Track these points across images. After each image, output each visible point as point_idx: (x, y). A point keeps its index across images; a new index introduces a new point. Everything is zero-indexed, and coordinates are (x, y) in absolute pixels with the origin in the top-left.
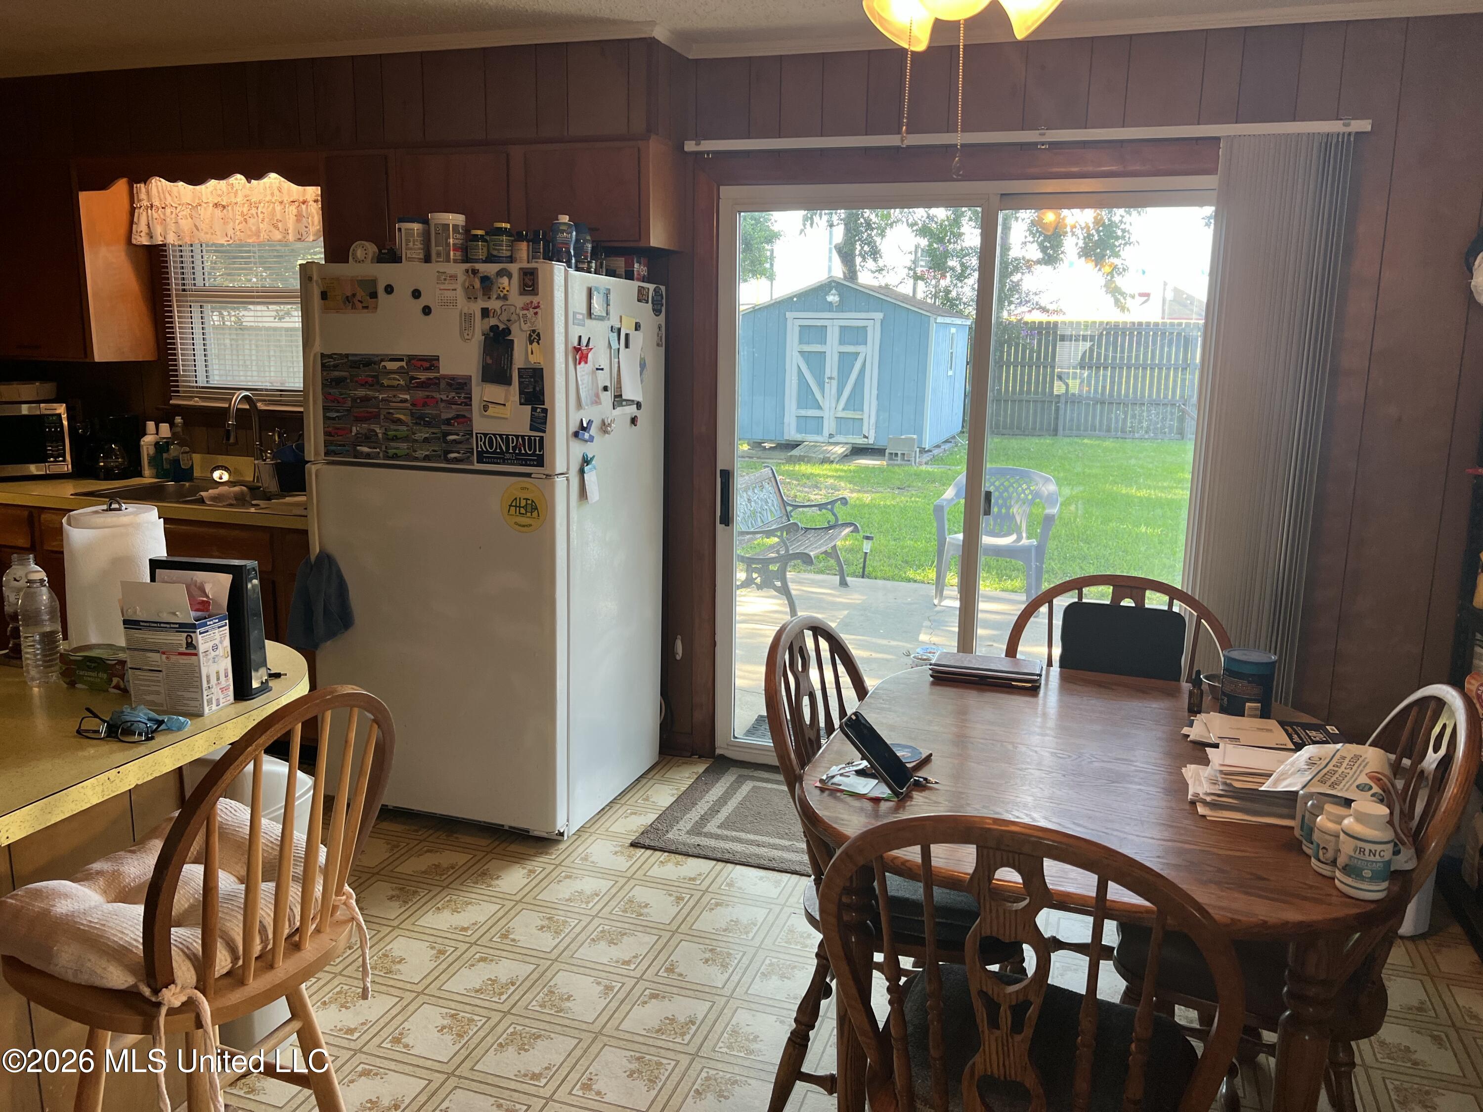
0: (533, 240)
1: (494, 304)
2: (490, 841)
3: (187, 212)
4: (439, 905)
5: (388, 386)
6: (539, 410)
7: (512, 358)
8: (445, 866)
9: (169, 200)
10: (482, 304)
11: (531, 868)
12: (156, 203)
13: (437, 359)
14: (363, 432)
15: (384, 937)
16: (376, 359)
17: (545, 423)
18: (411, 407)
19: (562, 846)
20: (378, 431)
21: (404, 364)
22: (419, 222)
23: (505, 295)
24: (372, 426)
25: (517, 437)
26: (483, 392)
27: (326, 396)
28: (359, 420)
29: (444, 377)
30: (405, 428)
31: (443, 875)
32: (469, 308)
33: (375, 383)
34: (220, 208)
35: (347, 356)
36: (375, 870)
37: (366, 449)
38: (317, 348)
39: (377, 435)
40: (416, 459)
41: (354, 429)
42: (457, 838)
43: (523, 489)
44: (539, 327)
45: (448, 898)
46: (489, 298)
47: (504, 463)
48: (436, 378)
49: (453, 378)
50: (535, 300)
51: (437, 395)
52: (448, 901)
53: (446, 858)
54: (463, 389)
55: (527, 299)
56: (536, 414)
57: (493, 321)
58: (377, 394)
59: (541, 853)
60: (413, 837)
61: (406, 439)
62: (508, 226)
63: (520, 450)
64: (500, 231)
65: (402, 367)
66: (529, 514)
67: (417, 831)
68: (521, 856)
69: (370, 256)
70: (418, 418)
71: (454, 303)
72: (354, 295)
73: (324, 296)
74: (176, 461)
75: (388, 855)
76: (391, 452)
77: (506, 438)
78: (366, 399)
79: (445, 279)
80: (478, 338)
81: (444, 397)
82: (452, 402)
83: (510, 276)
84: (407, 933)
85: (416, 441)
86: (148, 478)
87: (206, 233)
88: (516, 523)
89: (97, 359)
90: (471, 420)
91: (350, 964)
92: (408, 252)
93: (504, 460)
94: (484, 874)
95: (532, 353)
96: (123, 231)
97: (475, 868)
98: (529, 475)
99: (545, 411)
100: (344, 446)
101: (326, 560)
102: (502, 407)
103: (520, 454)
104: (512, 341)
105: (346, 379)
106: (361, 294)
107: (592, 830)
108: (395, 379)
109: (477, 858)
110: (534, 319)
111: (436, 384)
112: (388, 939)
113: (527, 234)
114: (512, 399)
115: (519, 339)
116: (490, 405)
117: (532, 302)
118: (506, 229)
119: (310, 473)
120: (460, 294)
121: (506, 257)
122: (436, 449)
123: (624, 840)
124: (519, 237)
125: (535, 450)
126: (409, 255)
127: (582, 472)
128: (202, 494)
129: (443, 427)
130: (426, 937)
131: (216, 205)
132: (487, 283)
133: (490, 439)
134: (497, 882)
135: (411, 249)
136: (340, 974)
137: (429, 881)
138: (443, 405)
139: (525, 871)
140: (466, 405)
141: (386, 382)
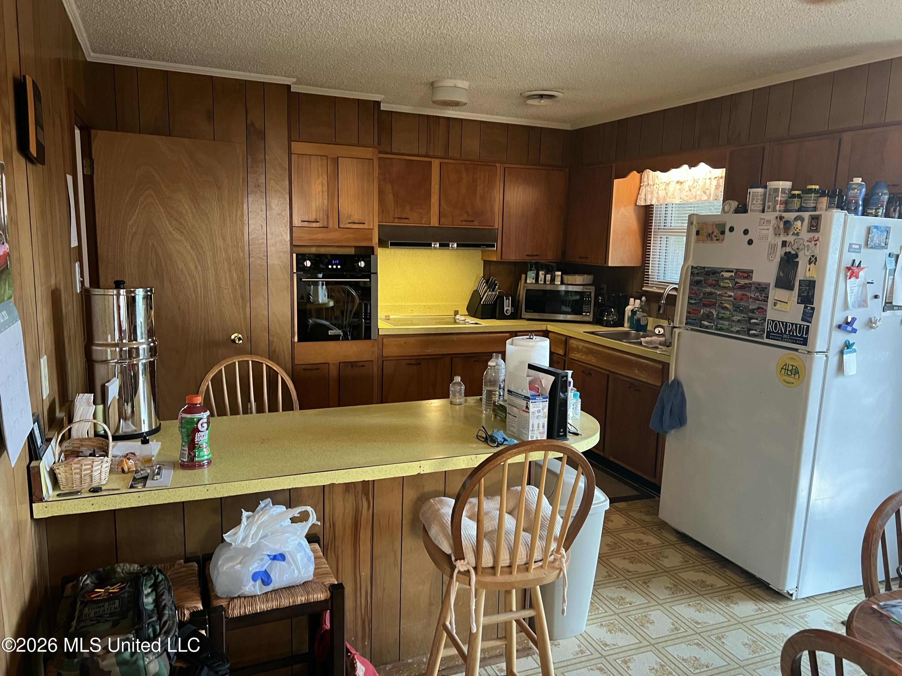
0: (831, 196)
1: (790, 238)
2: (744, 581)
3: (664, 187)
4: (691, 604)
5: (723, 287)
6: (809, 308)
7: (796, 273)
8: (708, 583)
9: (657, 181)
10: (783, 238)
11: (761, 607)
12: (651, 183)
13: (752, 272)
14: (707, 313)
15: (651, 606)
16: (719, 270)
17: (812, 317)
18: (733, 300)
19: (790, 603)
20: (714, 313)
21: (733, 274)
22: (762, 188)
23: (798, 232)
24: (711, 310)
25: (792, 324)
26: (775, 294)
27: (691, 290)
28: (705, 305)
29: (754, 283)
30: (728, 313)
31: (704, 588)
32: (775, 241)
33: (716, 285)
34: (679, 184)
35: (704, 268)
36: (668, 570)
37: (706, 323)
38: (690, 263)
39: (713, 315)
40: (732, 332)
41: (702, 310)
42: (725, 571)
43: (791, 358)
44: (817, 253)
45: (699, 602)
46: (788, 234)
47: (782, 340)
48: (749, 283)
49: (759, 284)
50: (816, 235)
51: (748, 294)
52: (698, 604)
53: (712, 579)
54: (764, 291)
55: (811, 235)
56: (807, 311)
57: (788, 249)
58: (716, 291)
59: (773, 601)
60: (699, 560)
61: (728, 319)
62: (817, 187)
63: (793, 333)
64: (811, 191)
65: (732, 276)
66: (793, 376)
67: (703, 558)
68: (760, 598)
69: (732, 210)
70: (736, 307)
71: (766, 237)
72: (713, 233)
73: (698, 233)
74: (638, 320)
75: (680, 564)
76: (719, 326)
77: (785, 325)
78: (711, 294)
79: (764, 223)
80: (778, 259)
81: (753, 296)
82: (756, 299)
83: (802, 220)
84: (664, 610)
85: (733, 321)
86: (626, 328)
87: (670, 198)
88: (784, 380)
89: (610, 265)
90: (766, 311)
91: (625, 612)
92: (752, 206)
93: (782, 338)
94: (729, 598)
95: (809, 270)
96: (634, 199)
97: (725, 592)
98: (797, 350)
99: (813, 309)
100: (695, 320)
101: (677, 383)
102: (785, 304)
103: (793, 335)
104: (798, 262)
105: (702, 281)
106: (716, 232)
107: (819, 602)
108: (727, 283)
109: (730, 587)
110: (814, 248)
111: (749, 287)
112: (652, 608)
113: (828, 192)
114: (793, 299)
115: (802, 261)
116: (778, 302)
117: (814, 237)
118: (815, 189)
119: (675, 333)
120: (771, 231)
121: (813, 207)
122: (744, 327)
123: (839, 618)
124: (823, 194)
125: (803, 334)
126: (752, 208)
127: (842, 353)
128: (642, 339)
129: (750, 314)
130: (673, 617)
131: (678, 182)
132: (788, 225)
133: (776, 324)
134: (734, 606)
135: (754, 204)
136: (618, 615)
137: (693, 588)
138: (751, 300)
139: (756, 607)
140: (765, 301)
141: (722, 284)
